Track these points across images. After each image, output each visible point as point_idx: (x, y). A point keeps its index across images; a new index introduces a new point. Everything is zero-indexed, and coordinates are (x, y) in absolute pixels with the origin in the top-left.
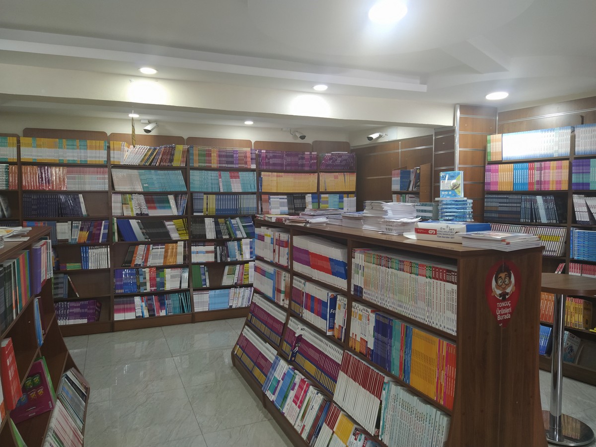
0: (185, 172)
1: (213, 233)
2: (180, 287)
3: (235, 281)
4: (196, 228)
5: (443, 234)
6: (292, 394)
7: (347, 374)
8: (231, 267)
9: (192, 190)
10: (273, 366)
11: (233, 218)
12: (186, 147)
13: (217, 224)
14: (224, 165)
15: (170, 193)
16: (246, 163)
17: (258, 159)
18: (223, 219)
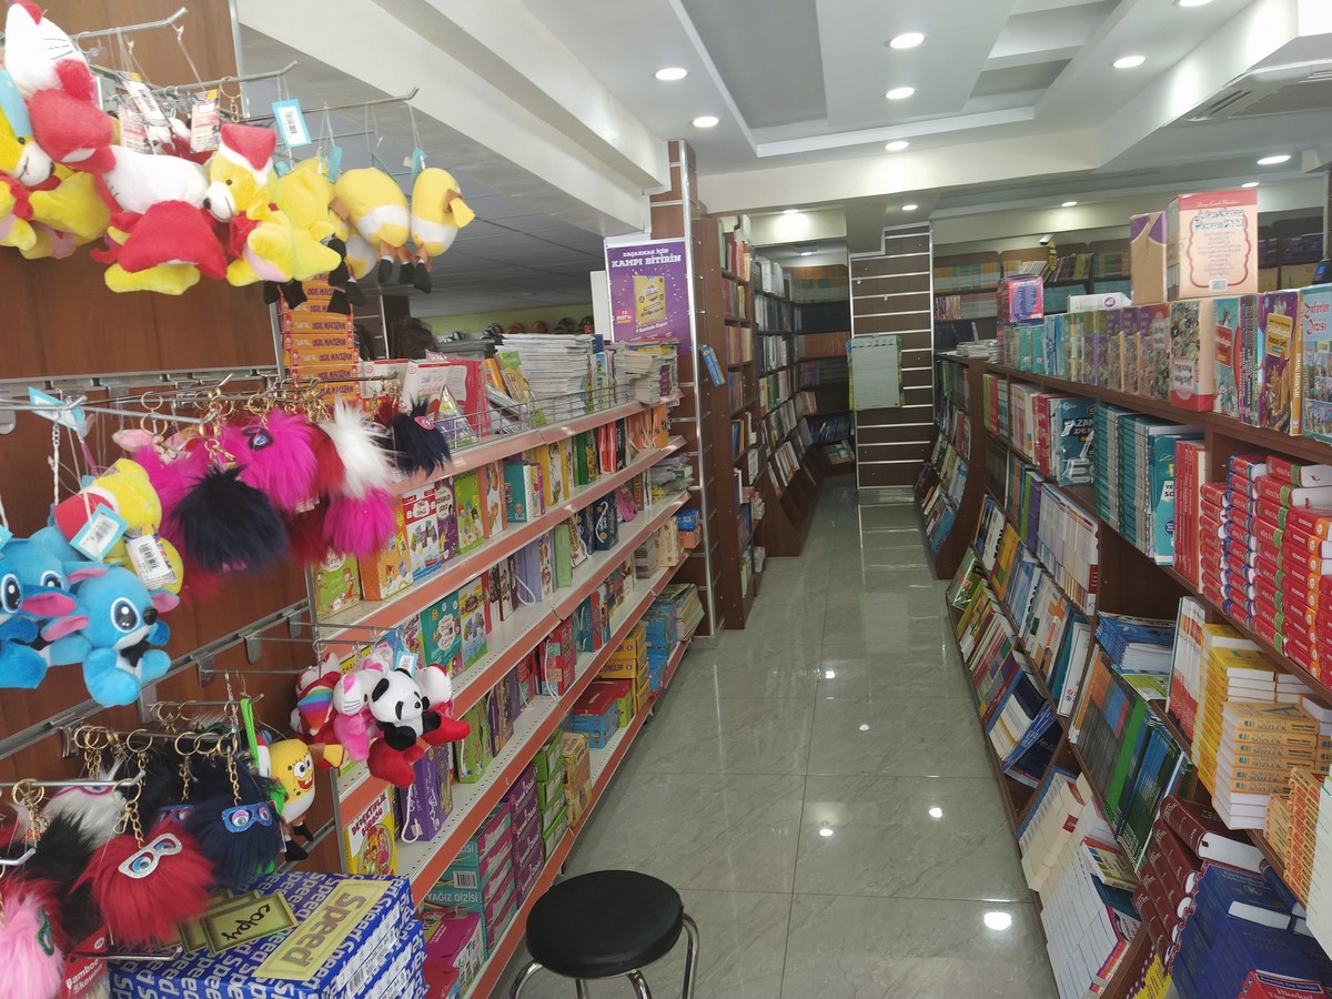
12: (1091, 254)
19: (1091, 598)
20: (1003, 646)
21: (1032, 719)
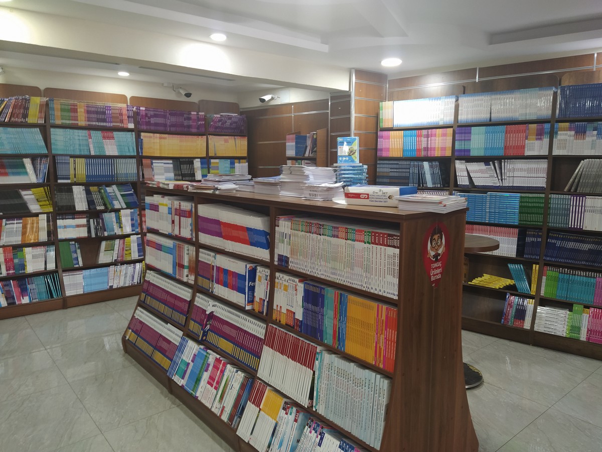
0: (45, 130)
1: (84, 204)
2: (46, 268)
3: (115, 258)
4: (61, 199)
5: (376, 198)
6: (206, 376)
7: (272, 348)
8: (109, 242)
9: (54, 152)
10: (180, 348)
11: (109, 185)
12: (45, 99)
13: (88, 192)
14: (94, 123)
15: (26, 156)
16: (122, 121)
17: (136, 117)
18: (96, 187)
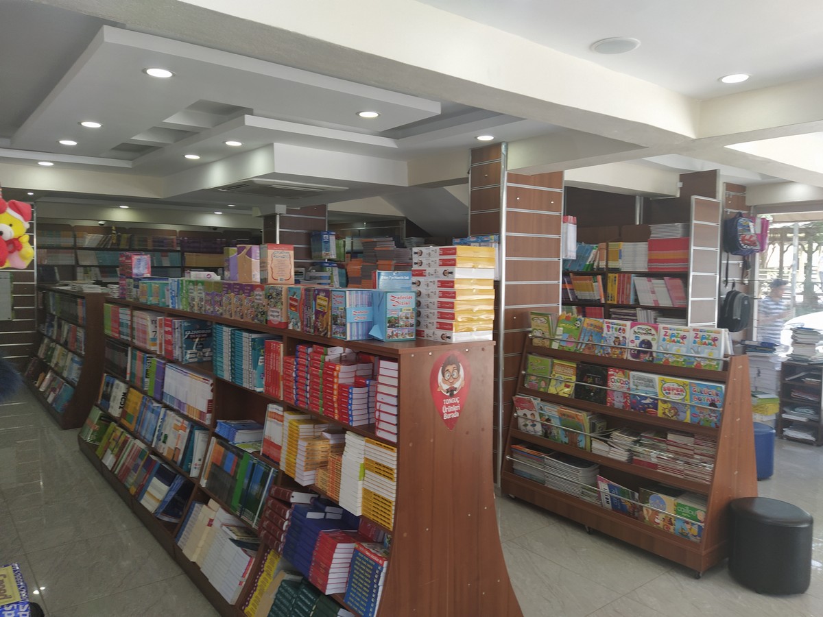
12: (129, 235)
14: (157, 248)
16: (173, 246)
17: (181, 243)
19: (209, 416)
20: (141, 454)
21: (169, 486)
